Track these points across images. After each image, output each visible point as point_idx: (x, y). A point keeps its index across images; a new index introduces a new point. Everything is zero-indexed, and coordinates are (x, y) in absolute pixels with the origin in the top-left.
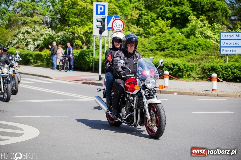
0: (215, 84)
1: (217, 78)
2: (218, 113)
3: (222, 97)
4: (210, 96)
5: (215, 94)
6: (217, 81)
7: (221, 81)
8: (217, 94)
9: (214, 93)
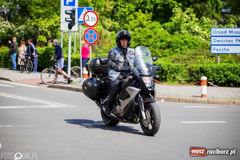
0: (204, 89)
1: (207, 82)
2: (210, 123)
3: (213, 104)
4: (199, 103)
5: (204, 101)
6: (207, 86)
7: (212, 86)
8: (207, 100)
9: (203, 99)
